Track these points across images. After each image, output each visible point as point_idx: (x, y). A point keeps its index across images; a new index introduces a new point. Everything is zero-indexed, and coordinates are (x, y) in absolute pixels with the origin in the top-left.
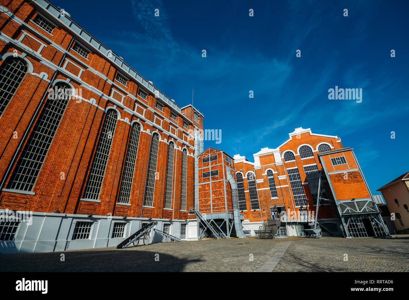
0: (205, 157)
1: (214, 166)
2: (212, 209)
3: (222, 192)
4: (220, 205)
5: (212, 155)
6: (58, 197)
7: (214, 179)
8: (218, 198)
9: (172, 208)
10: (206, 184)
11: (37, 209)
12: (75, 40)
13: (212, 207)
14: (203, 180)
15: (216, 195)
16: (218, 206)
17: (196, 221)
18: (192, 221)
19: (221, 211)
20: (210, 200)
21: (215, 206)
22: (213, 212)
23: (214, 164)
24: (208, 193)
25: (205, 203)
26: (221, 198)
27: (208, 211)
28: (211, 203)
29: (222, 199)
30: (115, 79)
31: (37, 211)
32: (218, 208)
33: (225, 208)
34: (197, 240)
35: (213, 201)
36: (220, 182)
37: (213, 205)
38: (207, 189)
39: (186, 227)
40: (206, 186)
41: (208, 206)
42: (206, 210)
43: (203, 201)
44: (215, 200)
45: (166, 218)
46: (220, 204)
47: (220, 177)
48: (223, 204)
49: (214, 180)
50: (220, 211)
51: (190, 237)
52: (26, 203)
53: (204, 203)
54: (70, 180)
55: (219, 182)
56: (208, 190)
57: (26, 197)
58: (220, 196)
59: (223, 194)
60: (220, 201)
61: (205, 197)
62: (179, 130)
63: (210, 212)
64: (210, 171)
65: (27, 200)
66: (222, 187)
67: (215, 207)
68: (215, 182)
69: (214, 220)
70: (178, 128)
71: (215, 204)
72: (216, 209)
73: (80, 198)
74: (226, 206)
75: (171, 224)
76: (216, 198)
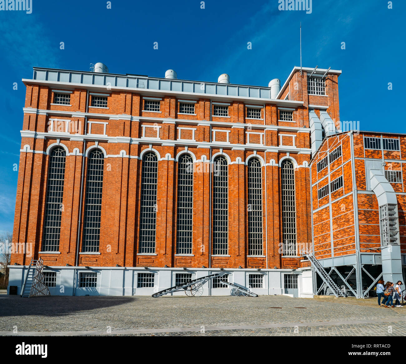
0: (320, 159)
1: (336, 171)
2: (333, 251)
3: (350, 217)
4: (346, 242)
5: (333, 149)
6: (117, 254)
7: (335, 196)
8: (344, 230)
9: (265, 254)
10: (322, 210)
11: (104, 264)
12: (90, 94)
13: (332, 247)
14: (319, 203)
15: (339, 226)
16: (343, 244)
17: (310, 270)
18: (307, 270)
19: (348, 253)
20: (330, 235)
21: (338, 245)
22: (335, 254)
23: (336, 166)
24: (327, 224)
25: (322, 242)
26: (348, 228)
27: (327, 254)
28: (332, 240)
29: (349, 230)
30: (142, 111)
31: (104, 266)
32: (343, 248)
33: (354, 246)
34: (312, 297)
35: (335, 236)
36: (347, 198)
37: (335, 244)
38: (325, 217)
39: (298, 279)
40: (324, 211)
41: (327, 245)
42: (325, 253)
43: (320, 238)
44: (338, 234)
45: (252, 267)
46: (347, 239)
47: (347, 188)
48: (351, 239)
49: (336, 199)
50: (346, 253)
51: (304, 292)
52: (97, 261)
53: (320, 242)
54: (122, 238)
55: (345, 200)
56: (327, 219)
57: (95, 257)
58: (347, 226)
59: (351, 220)
60: (347, 233)
61: (322, 232)
62: (267, 132)
63: (330, 255)
64: (330, 182)
65: (97, 258)
66: (351, 207)
67: (338, 247)
68: (338, 202)
69: (338, 268)
70: (266, 128)
71: (337, 241)
72: (340, 249)
73: (136, 253)
74: (357, 242)
75: (264, 275)
76: (339, 231)
